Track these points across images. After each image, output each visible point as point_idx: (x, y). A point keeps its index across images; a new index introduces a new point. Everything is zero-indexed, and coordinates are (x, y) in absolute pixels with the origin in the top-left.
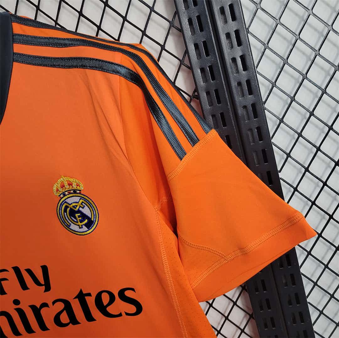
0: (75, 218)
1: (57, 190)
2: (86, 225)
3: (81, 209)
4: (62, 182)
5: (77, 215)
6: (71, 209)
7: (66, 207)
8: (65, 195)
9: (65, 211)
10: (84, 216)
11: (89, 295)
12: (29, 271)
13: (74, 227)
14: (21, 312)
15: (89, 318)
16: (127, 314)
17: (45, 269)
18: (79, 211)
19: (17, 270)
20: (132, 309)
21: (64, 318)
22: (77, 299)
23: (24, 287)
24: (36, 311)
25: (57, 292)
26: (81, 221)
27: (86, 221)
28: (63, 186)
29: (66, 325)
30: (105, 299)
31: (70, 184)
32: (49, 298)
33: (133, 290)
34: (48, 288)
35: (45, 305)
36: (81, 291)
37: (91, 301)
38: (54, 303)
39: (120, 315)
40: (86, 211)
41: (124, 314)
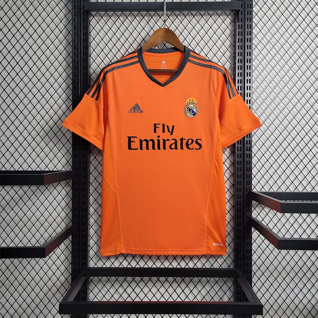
0: (190, 112)
1: (188, 101)
2: (193, 114)
3: (193, 109)
4: (190, 99)
5: (191, 111)
6: (190, 108)
7: (189, 107)
8: (189, 104)
9: (188, 109)
10: (193, 111)
11: (185, 139)
12: (167, 126)
13: (188, 114)
14: (159, 141)
15: (182, 148)
16: (196, 149)
17: (173, 127)
18: (192, 110)
19: (163, 125)
20: (198, 147)
21: (173, 146)
22: (180, 140)
23: (164, 132)
24: (164, 141)
25: (174, 136)
26: (192, 113)
27: (193, 113)
28: (190, 100)
29: (173, 149)
30: (190, 142)
31: (193, 100)
32: (171, 137)
33: (201, 140)
34: (172, 134)
35: (168, 140)
36: (183, 137)
37: (184, 142)
38: (172, 140)
39: (193, 149)
40: (195, 110)
41: (194, 149)
